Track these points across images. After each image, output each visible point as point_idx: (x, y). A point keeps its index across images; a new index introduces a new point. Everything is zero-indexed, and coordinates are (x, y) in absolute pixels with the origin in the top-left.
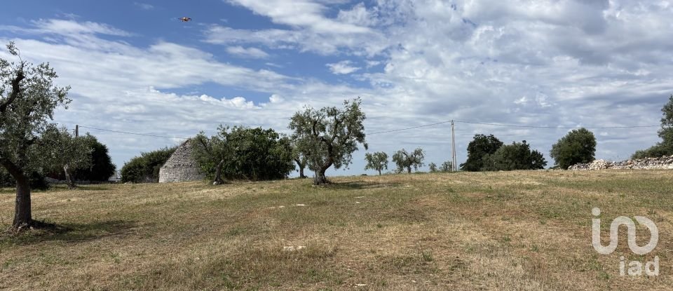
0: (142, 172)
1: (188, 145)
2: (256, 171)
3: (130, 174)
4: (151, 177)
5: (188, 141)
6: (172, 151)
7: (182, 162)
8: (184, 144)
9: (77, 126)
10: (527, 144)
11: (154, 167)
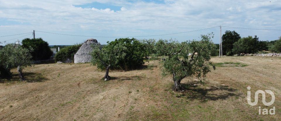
0: (65, 56)
1: (88, 43)
2: (127, 65)
3: (60, 57)
4: (70, 59)
5: (88, 41)
6: (80, 46)
7: (85, 52)
8: (86, 42)
9: (34, 31)
10: (257, 37)
11: (71, 54)
